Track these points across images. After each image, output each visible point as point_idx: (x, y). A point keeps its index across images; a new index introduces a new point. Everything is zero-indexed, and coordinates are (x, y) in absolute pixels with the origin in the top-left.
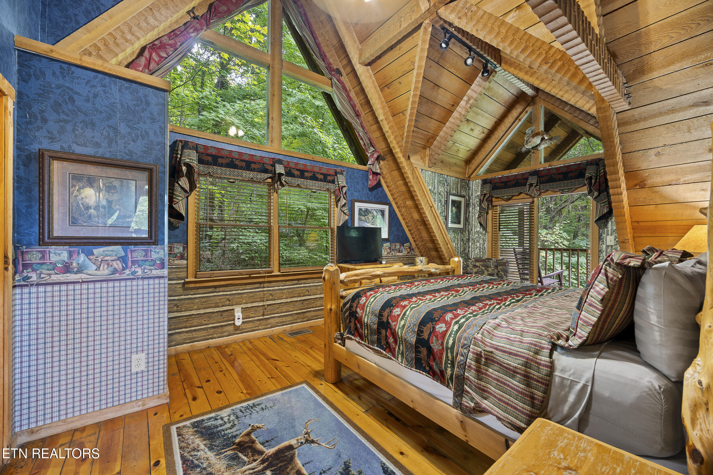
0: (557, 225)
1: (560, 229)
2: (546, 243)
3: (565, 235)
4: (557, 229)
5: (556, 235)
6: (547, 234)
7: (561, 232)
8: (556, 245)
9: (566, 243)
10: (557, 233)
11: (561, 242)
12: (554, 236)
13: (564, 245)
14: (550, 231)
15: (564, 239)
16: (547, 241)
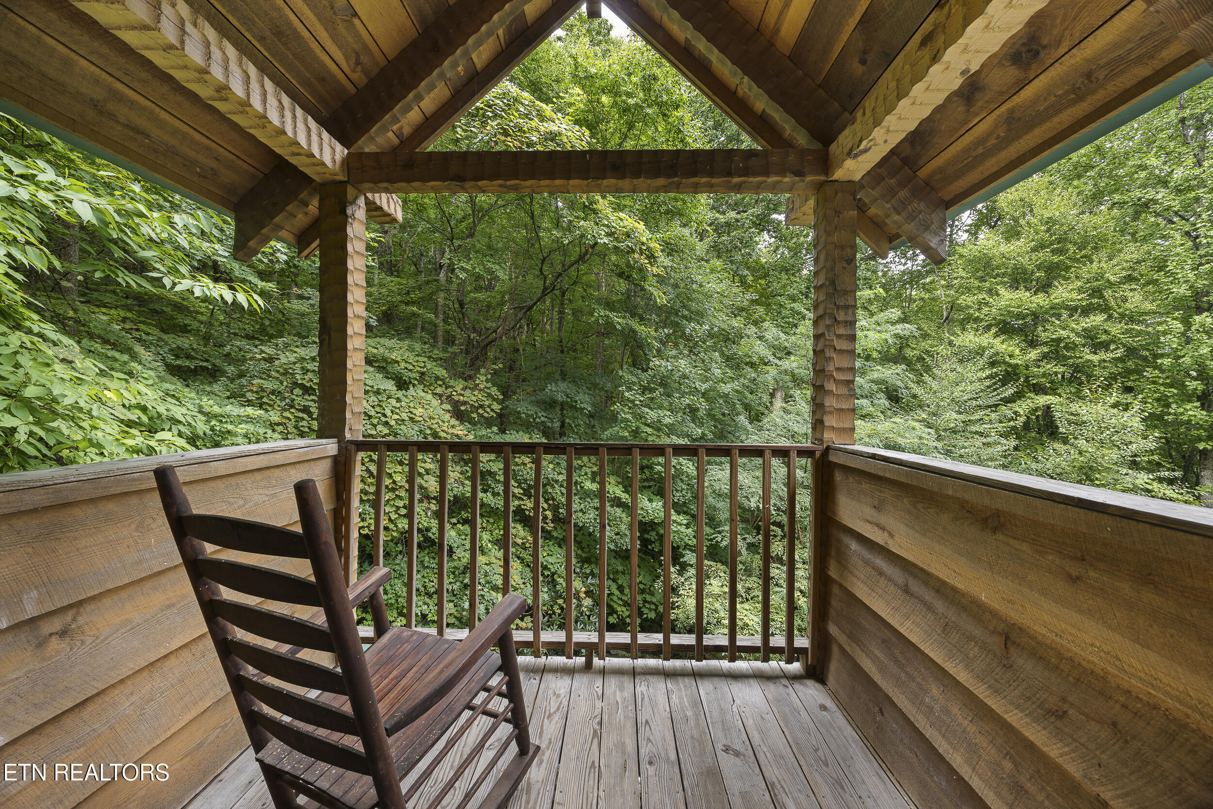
0: (482, 371)
1: (487, 381)
2: (463, 408)
3: (494, 391)
4: (481, 379)
5: (480, 390)
6: (464, 389)
7: (489, 385)
8: (480, 411)
9: (496, 407)
10: (482, 386)
11: (489, 406)
12: (476, 393)
13: (492, 410)
14: (471, 384)
15: (494, 399)
16: (465, 403)
